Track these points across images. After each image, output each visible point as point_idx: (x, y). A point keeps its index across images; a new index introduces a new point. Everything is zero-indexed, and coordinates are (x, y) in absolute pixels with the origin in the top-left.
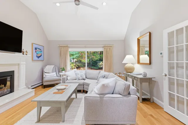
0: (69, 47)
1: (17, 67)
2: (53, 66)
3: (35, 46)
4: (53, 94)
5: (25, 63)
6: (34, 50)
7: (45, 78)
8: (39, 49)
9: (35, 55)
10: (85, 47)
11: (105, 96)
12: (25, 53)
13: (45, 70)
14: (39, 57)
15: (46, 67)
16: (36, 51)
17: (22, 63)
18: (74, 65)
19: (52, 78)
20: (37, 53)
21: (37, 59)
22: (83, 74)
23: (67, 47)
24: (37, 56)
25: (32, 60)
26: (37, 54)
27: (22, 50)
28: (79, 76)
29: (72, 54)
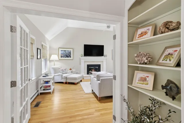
1: (102, 63)
17: (104, 61)
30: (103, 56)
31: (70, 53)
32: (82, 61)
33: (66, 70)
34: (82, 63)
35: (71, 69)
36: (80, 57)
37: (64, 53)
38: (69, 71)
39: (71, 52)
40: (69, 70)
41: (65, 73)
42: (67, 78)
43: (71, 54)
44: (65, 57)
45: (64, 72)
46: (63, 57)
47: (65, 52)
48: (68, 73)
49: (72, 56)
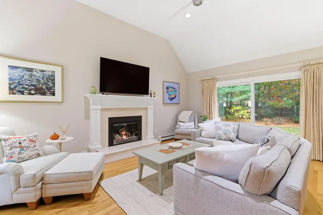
0: (217, 80)
1: (145, 111)
2: (192, 112)
3: (166, 85)
4: (159, 151)
5: (152, 107)
6: (166, 90)
7: (177, 128)
8: (172, 88)
9: (167, 96)
10: (249, 76)
11: (203, 177)
12: (152, 95)
13: (180, 118)
14: (172, 99)
15: (182, 113)
16: (168, 92)
17: (149, 107)
18: (248, 113)
19: (184, 130)
20: (170, 93)
21: (169, 101)
22: (231, 130)
23: (214, 80)
24: (169, 98)
25: (164, 103)
26: (169, 95)
27: (150, 92)
28: (221, 132)
29: (242, 90)
30: (148, 94)
31: (52, 78)
32: (92, 107)
33: (37, 144)
34: (92, 113)
35: (55, 137)
36: (88, 95)
37: (26, 77)
38: (50, 145)
39: (53, 76)
40: (50, 141)
41: (30, 158)
42: (46, 180)
43: (54, 84)
44: (30, 94)
45: (25, 154)
46: (22, 93)
47: (31, 76)
48: (46, 155)
49: (58, 89)
